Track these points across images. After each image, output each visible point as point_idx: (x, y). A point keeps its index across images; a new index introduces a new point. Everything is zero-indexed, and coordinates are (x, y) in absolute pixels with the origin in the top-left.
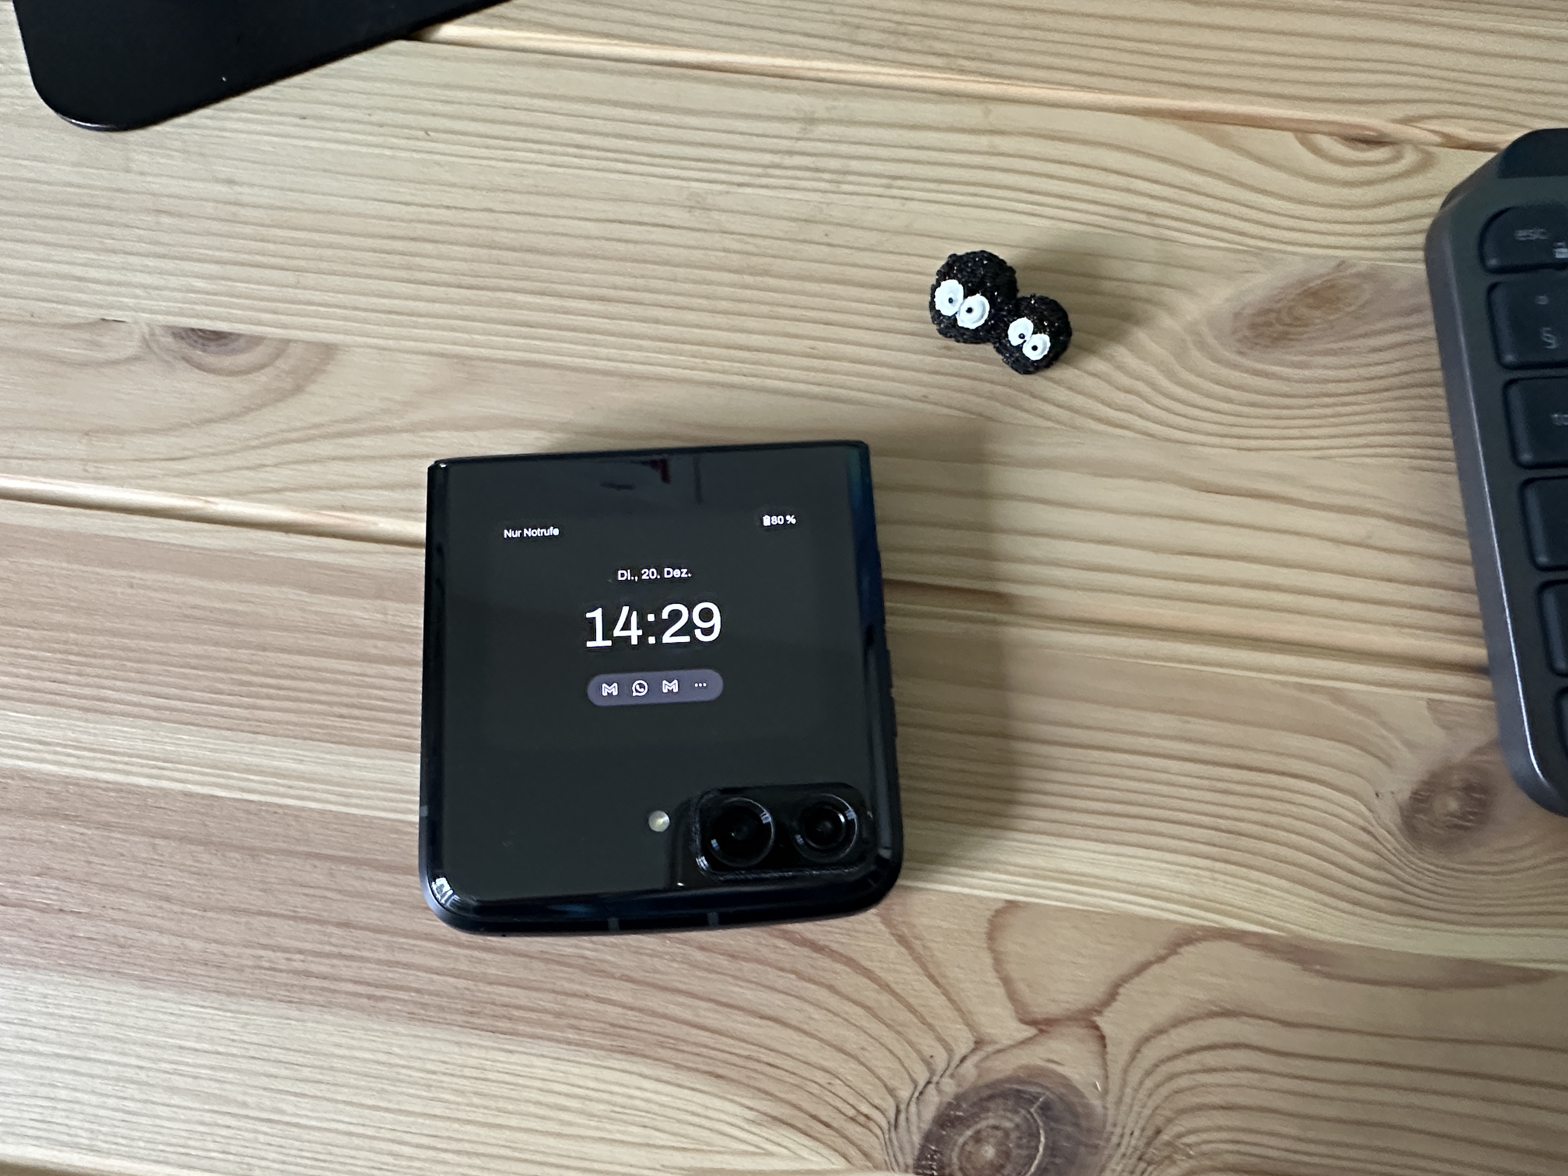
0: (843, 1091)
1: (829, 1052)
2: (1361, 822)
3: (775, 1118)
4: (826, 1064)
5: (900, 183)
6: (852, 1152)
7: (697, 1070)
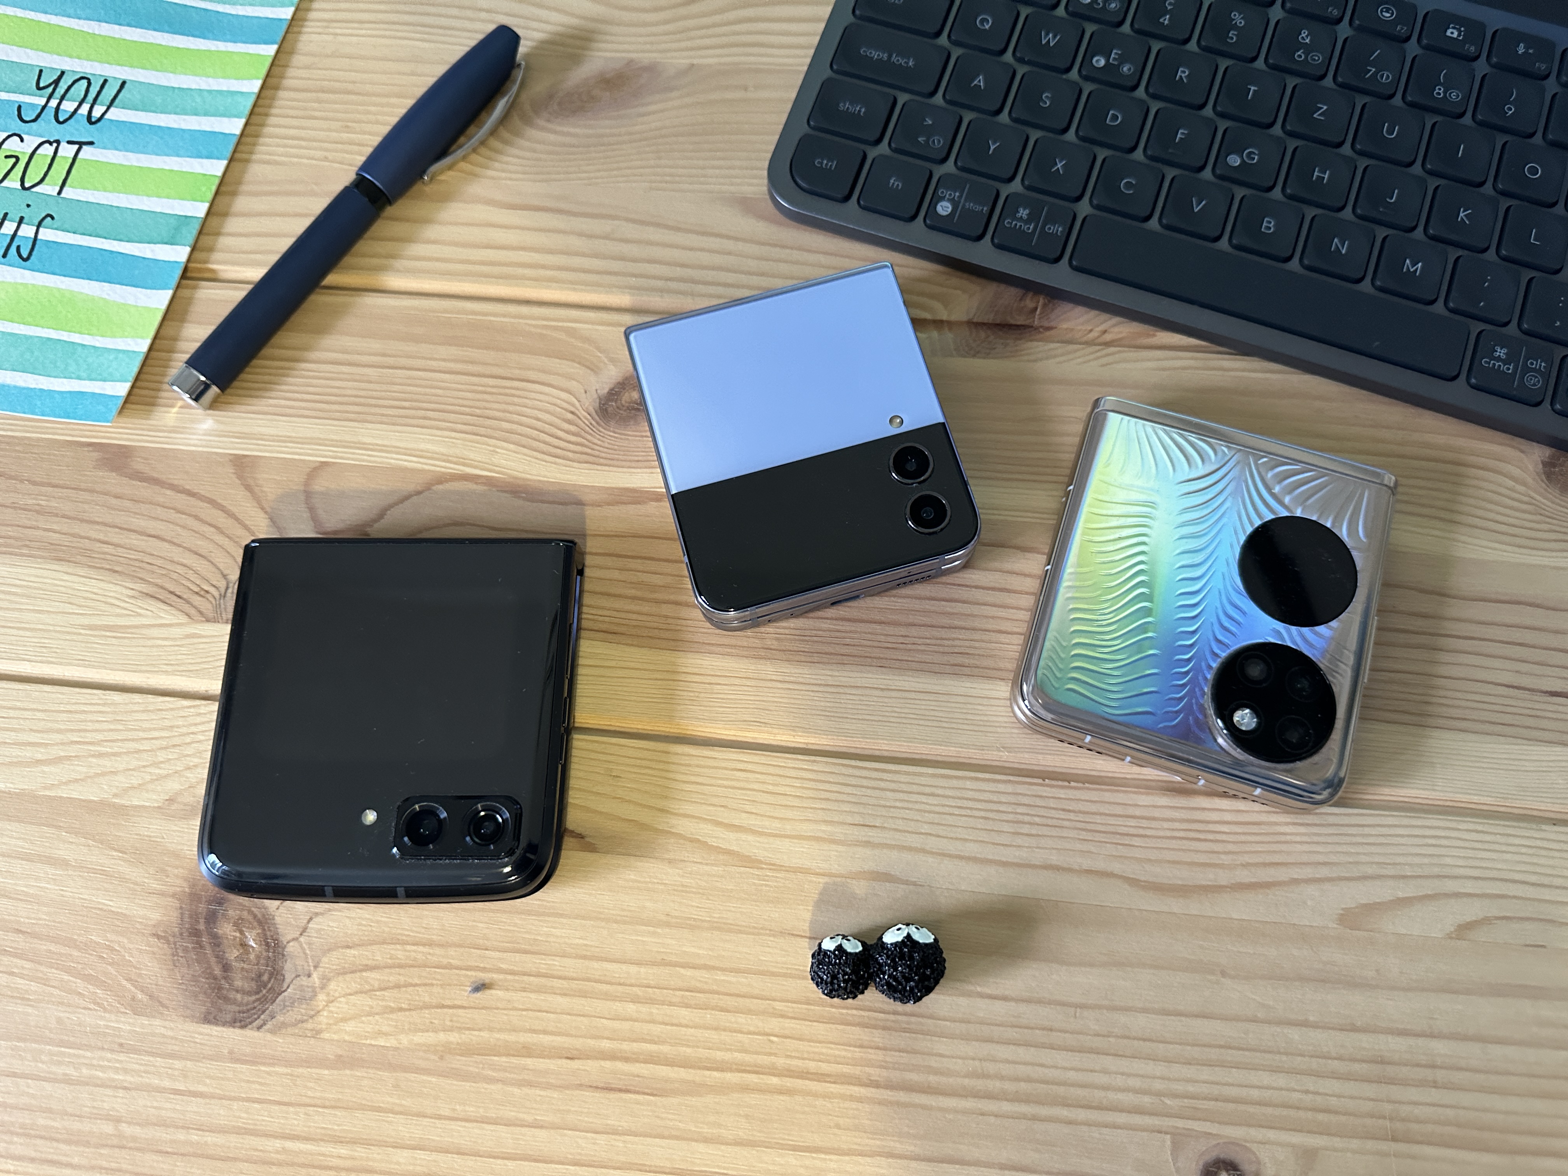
0: (193, 577)
1: (187, 554)
2: (573, 409)
3: (147, 594)
4: (185, 561)
5: (335, 25)
6: (193, 612)
7: (102, 568)
